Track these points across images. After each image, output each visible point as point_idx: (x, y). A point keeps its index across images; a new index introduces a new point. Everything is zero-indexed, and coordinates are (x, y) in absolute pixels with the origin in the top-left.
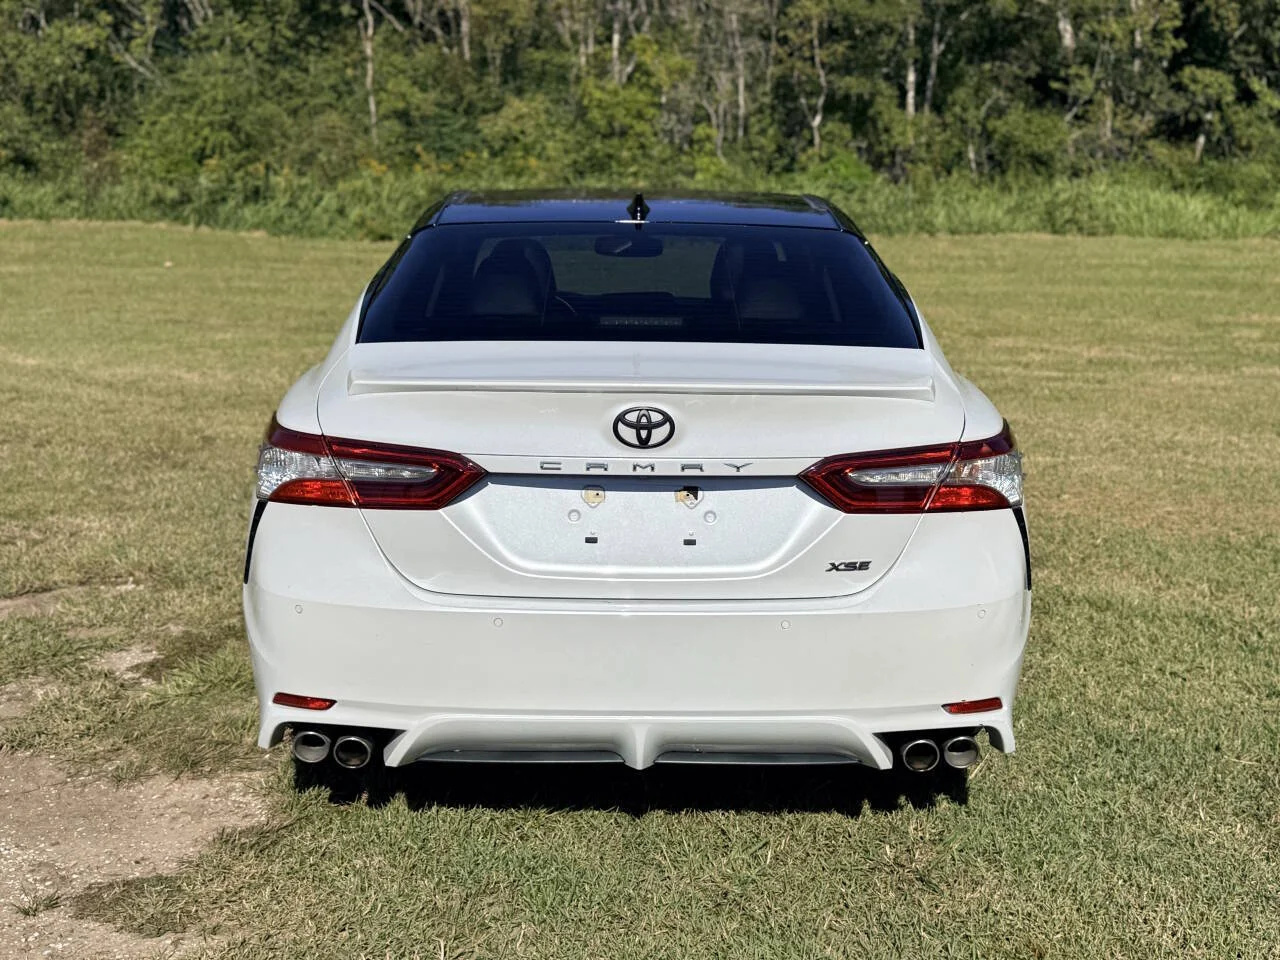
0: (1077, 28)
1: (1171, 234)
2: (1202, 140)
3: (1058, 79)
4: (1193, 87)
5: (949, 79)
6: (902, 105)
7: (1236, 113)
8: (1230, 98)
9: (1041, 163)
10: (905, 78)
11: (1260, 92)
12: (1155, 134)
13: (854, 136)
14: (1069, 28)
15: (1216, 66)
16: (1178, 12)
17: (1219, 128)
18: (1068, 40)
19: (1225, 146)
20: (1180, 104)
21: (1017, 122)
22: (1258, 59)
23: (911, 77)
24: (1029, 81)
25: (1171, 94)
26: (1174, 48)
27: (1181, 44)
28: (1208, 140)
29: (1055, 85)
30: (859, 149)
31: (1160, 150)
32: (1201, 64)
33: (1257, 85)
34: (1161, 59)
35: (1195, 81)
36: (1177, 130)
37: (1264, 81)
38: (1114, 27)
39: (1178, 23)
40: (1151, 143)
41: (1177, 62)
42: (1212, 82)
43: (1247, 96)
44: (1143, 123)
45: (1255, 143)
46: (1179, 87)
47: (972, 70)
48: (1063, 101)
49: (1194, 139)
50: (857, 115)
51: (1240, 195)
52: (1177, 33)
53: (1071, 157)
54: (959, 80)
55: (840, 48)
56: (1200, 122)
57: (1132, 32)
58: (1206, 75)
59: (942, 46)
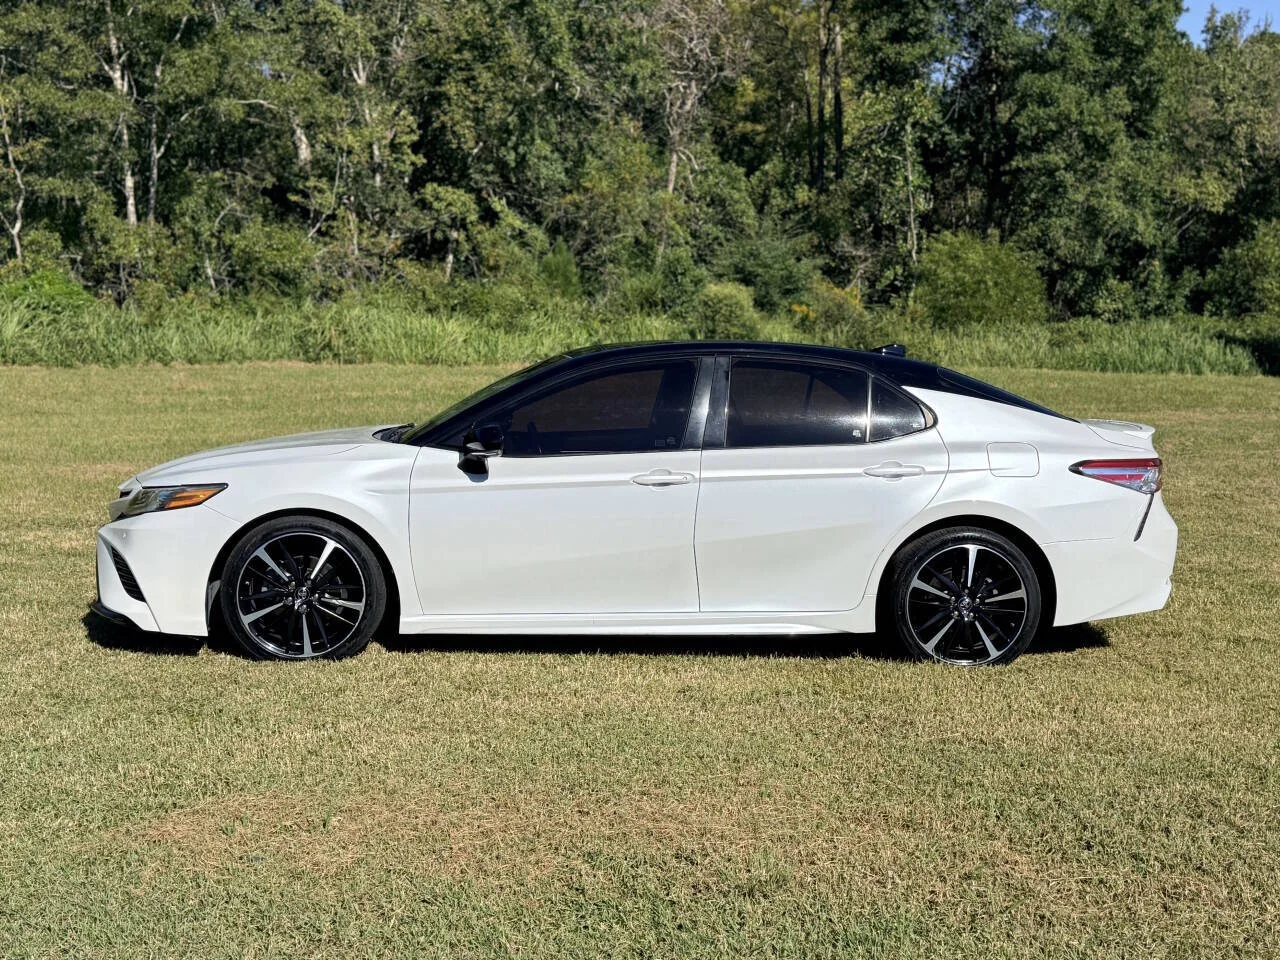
0: (312, 139)
1: (433, 361)
2: (451, 258)
3: (297, 192)
4: (436, 205)
5: (173, 185)
6: (121, 210)
7: (479, 232)
8: (473, 217)
9: (286, 282)
10: (122, 182)
11: (502, 211)
12: (404, 252)
13: (65, 247)
14: (304, 138)
15: (455, 185)
16: (415, 126)
17: (466, 247)
18: (305, 153)
19: (472, 267)
20: (426, 223)
21: (255, 235)
22: (496, 178)
23: (130, 182)
24: (265, 192)
25: (415, 212)
26: (413, 164)
27: (421, 160)
28: (457, 259)
29: (293, 198)
30: (73, 262)
31: (408, 268)
32: (441, 181)
33: (498, 204)
34: (402, 174)
35: (438, 199)
36: (425, 248)
37: (504, 201)
38: (349, 139)
39: (415, 138)
40: (400, 262)
41: (418, 180)
42: (454, 200)
43: (489, 217)
44: (390, 241)
45: (502, 263)
46: (423, 205)
47: (200, 178)
48: (305, 215)
49: (443, 259)
50: (71, 225)
51: (495, 317)
52: (416, 148)
53: (319, 276)
54: (186, 189)
55: (39, 145)
56: (446, 240)
57: (370, 145)
58: (448, 193)
59: (162, 150)
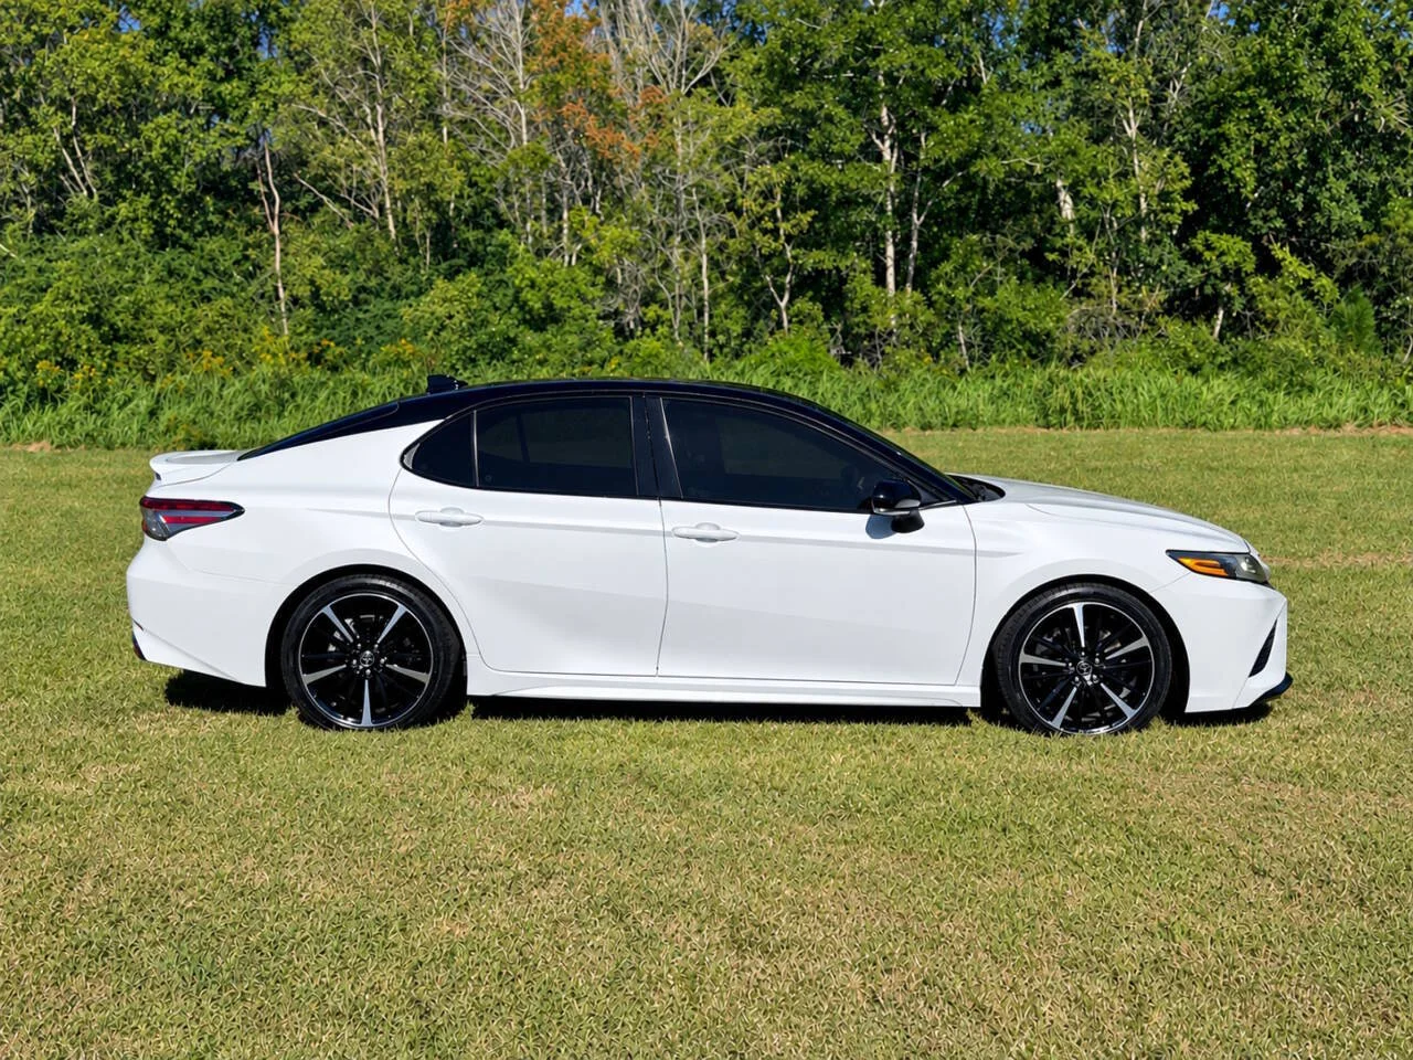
0: (1076, 197)
1: (1190, 424)
2: (1221, 313)
3: (1053, 250)
4: (1207, 255)
5: (933, 254)
6: (880, 281)
7: (1256, 285)
8: (1249, 267)
9: (1038, 346)
10: (884, 252)
11: (1284, 259)
12: (1169, 309)
13: (827, 318)
14: (1068, 199)
15: (1231, 232)
16: (1187, 172)
17: (1238, 305)
18: (1068, 213)
19: (1244, 323)
20: (1194, 276)
21: (1013, 299)
22: (1280, 224)
23: (890, 251)
24: (1023, 254)
25: (1182, 265)
26: (1184, 213)
27: (1191, 207)
28: (1228, 315)
29: (1051, 257)
30: (833, 332)
31: (1173, 328)
32: (1216, 230)
33: (1281, 252)
34: (1170, 226)
35: (1209, 247)
36: (1191, 305)
37: (1287, 249)
38: (1113, 191)
39: (1188, 183)
40: (1161, 320)
41: (1191, 224)
42: (1233, 248)
43: (1269, 266)
44: (1154, 298)
45: (1282, 316)
46: (1193, 258)
47: (956, 243)
48: (1062, 274)
49: (1209, 319)
50: (829, 292)
51: (1271, 374)
52: (1187, 195)
53: (1071, 338)
54: (944, 254)
55: (805, 218)
56: (1217, 295)
57: (1137, 197)
58: (1224, 241)
59: (922, 218)
